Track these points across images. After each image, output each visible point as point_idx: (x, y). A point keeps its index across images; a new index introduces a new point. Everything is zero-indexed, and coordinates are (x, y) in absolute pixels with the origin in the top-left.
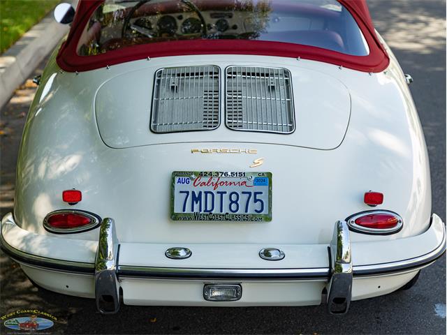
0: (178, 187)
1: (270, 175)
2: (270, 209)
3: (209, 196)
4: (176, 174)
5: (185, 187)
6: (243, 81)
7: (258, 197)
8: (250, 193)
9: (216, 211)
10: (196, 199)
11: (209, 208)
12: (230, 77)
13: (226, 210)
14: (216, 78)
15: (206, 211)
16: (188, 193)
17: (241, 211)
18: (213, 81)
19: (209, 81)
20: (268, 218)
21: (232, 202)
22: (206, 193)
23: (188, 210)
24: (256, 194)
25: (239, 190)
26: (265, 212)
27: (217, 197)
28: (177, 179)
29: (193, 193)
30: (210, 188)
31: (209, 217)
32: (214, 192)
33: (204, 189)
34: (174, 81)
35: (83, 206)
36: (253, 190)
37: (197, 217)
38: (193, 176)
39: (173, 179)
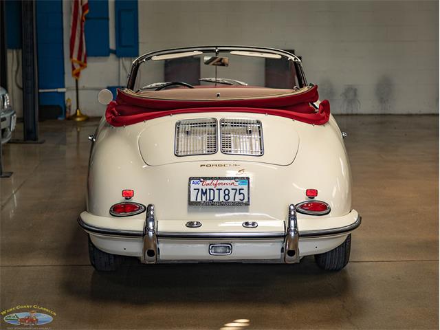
0: (193, 186)
1: (248, 178)
2: (249, 198)
3: (212, 191)
4: (191, 179)
5: (197, 186)
6: (232, 128)
7: (241, 191)
8: (236, 190)
9: (216, 200)
10: (204, 193)
11: (212, 198)
12: (223, 125)
13: (222, 199)
14: (214, 126)
15: (210, 200)
16: (199, 190)
17: (231, 200)
18: (213, 128)
19: (210, 128)
20: (247, 204)
21: (226, 195)
22: (210, 190)
23: (199, 200)
24: (240, 190)
25: (229, 187)
26: (246, 200)
27: (217, 192)
28: (192, 182)
29: (202, 190)
30: (212, 187)
31: (212, 203)
32: (215, 189)
33: (208, 187)
34: (188, 128)
35: (135, 200)
36: (238, 188)
37: (205, 204)
38: (202, 180)
39: (190, 182)
